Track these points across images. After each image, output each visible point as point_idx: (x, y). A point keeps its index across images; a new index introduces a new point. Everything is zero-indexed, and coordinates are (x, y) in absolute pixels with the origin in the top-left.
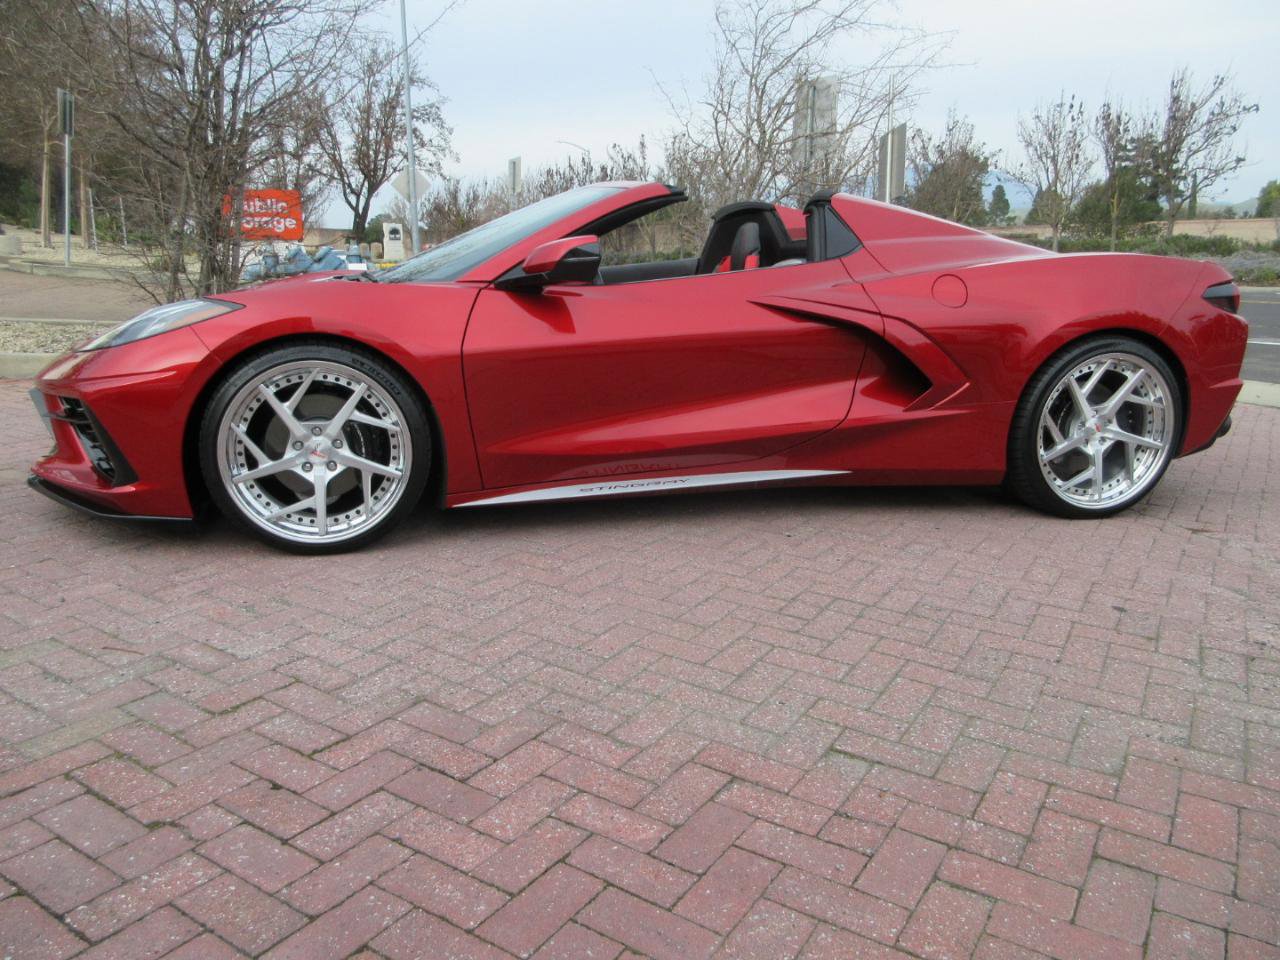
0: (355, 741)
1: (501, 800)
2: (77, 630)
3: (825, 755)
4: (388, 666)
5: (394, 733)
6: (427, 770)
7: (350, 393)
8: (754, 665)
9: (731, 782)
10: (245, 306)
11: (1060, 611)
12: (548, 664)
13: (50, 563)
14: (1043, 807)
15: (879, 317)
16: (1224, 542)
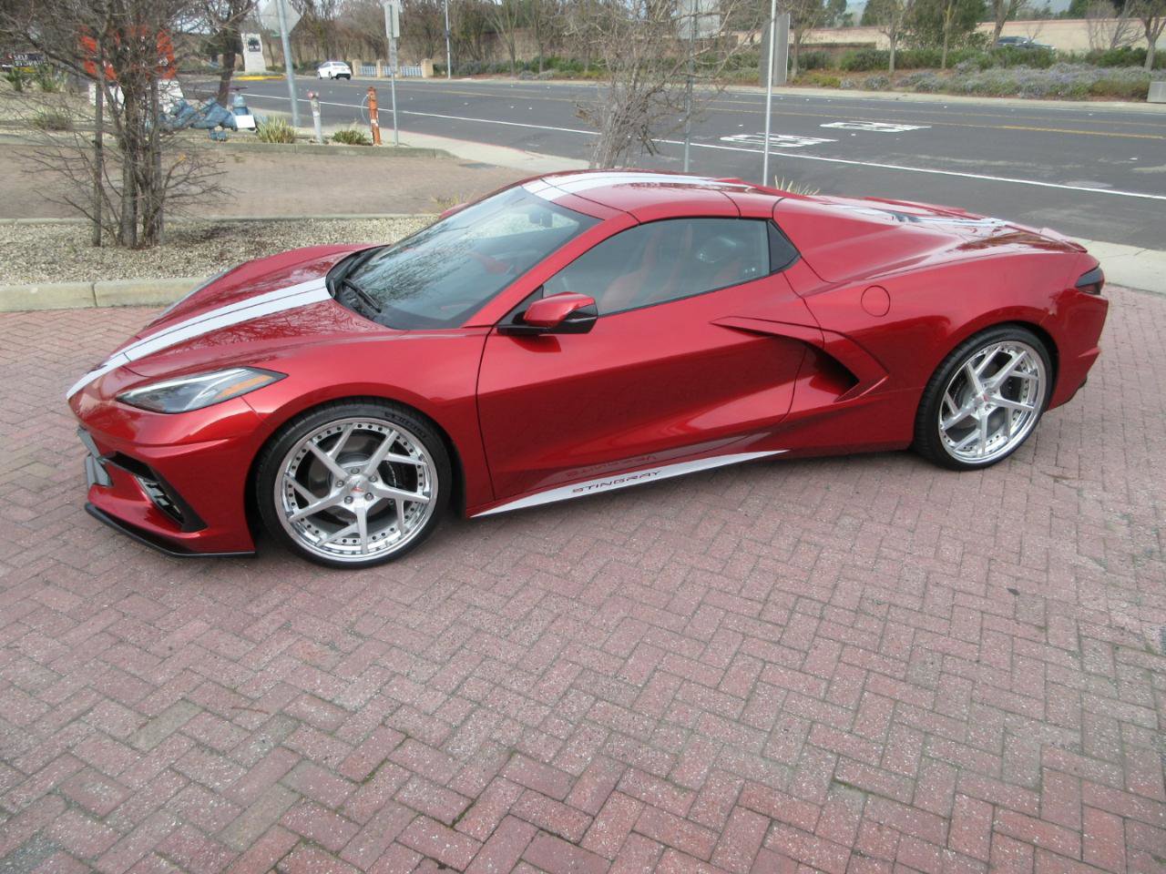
0: (479, 805)
1: (612, 862)
2: (200, 685)
3: (830, 788)
4: (472, 711)
5: (505, 794)
6: (548, 836)
7: (383, 437)
8: (755, 687)
9: (771, 825)
10: (288, 375)
11: (971, 598)
12: (597, 699)
13: (135, 596)
14: (992, 832)
15: (818, 331)
16: (1079, 491)
